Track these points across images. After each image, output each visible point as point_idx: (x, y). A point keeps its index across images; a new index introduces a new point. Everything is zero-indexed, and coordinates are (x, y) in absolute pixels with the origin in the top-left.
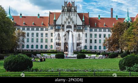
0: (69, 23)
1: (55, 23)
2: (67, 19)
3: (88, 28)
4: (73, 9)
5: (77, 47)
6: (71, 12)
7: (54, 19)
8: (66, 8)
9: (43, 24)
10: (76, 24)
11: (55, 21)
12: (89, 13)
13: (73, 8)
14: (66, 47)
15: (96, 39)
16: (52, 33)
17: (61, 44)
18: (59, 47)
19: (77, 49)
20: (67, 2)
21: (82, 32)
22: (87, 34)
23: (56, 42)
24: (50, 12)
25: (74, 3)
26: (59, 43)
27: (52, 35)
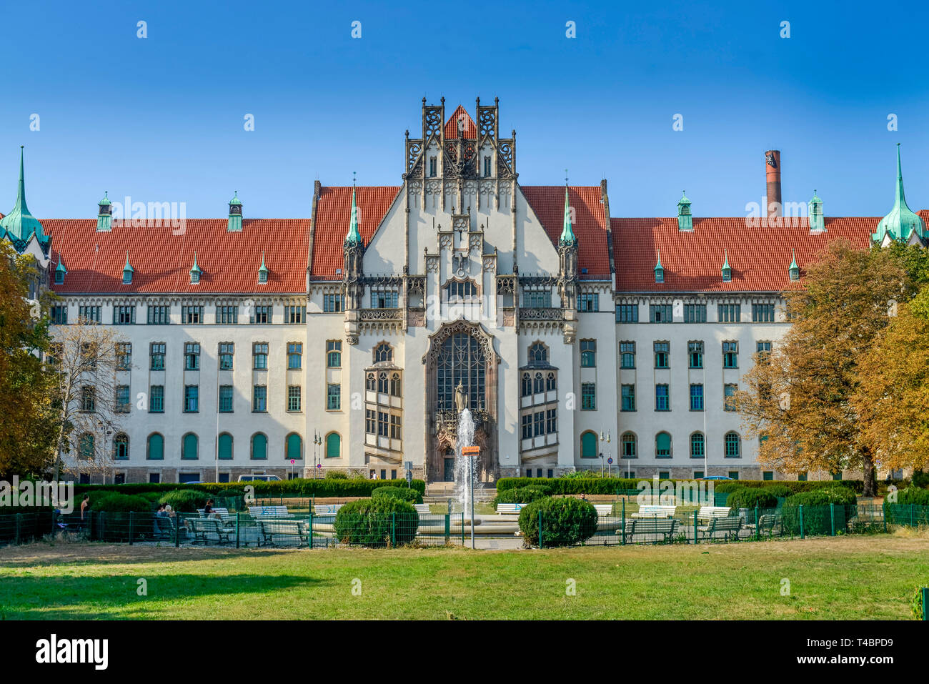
0: (461, 262)
1: (360, 269)
2: (442, 234)
3: (606, 301)
4: (488, 161)
5: (528, 444)
6: (477, 178)
7: (352, 235)
8: (440, 156)
9: (271, 276)
10: (516, 271)
11: (362, 247)
12: (604, 183)
13: (488, 152)
14: (438, 444)
15: (662, 377)
16: (339, 343)
17: (404, 422)
18: (390, 450)
19: (523, 461)
20: (439, 110)
21: (561, 326)
22: (593, 341)
23: (368, 411)
24: (318, 183)
25: (492, 110)
26: (386, 415)
27: (333, 360)
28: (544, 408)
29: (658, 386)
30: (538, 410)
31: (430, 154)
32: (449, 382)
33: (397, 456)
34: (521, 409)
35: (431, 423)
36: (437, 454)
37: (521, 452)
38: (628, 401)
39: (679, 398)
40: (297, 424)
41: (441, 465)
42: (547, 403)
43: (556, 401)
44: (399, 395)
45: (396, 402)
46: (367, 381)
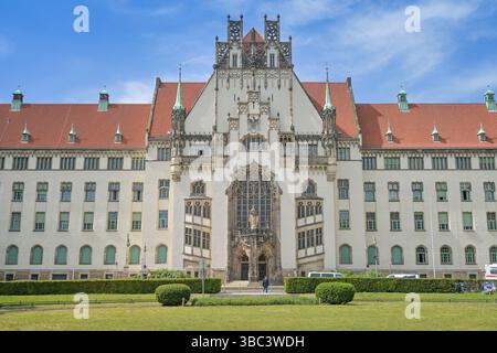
0: (253, 122)
1: (182, 128)
2: (240, 104)
3: (356, 153)
4: (272, 56)
5: (302, 253)
6: (265, 68)
7: (178, 105)
8: (239, 53)
9: (123, 139)
10: (293, 129)
11: (184, 114)
12: (349, 79)
13: (272, 51)
14: (237, 253)
15: (394, 207)
16: (168, 182)
17: (213, 237)
18: (202, 257)
19: (299, 266)
20: (239, 23)
21: (325, 168)
22: (347, 181)
23: (187, 229)
24: (158, 80)
25: (275, 23)
26: (199, 232)
27: (164, 194)
28: (314, 227)
29: (392, 214)
30: (309, 228)
31: (232, 52)
32: (245, 208)
33: (208, 262)
34: (297, 227)
35: (232, 237)
36: (236, 260)
37: (297, 259)
38: (371, 224)
39: (407, 222)
40: (137, 239)
41: (238, 269)
42: (315, 223)
43: (322, 222)
44: (209, 217)
45: (206, 222)
46: (187, 208)
